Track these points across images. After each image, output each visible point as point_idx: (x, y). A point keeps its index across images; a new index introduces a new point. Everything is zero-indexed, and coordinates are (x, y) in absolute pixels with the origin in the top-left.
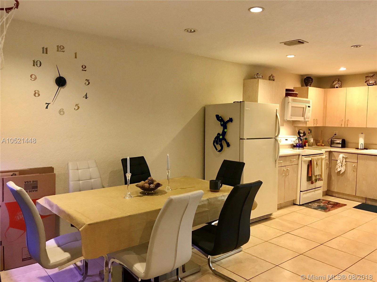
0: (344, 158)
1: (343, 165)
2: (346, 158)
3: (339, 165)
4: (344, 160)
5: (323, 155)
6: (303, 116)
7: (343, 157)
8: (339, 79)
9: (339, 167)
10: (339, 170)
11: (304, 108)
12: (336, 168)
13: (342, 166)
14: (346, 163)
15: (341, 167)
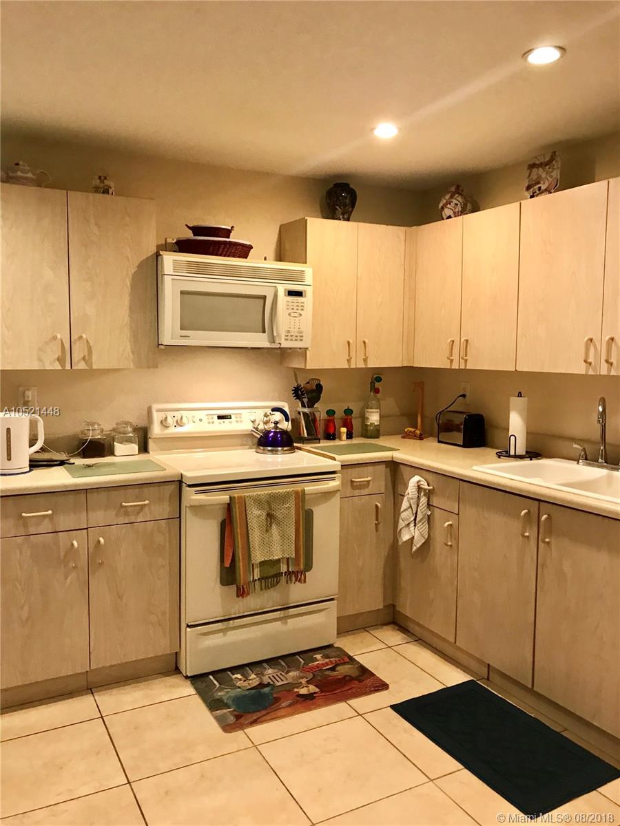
0: (422, 494)
1: (418, 519)
2: (429, 494)
3: (406, 520)
4: (424, 500)
5: (333, 479)
6: (264, 332)
7: (419, 488)
8: (458, 187)
9: (408, 525)
10: (405, 537)
11: (264, 298)
12: (398, 530)
13: (415, 519)
14: (429, 513)
15: (412, 525)
